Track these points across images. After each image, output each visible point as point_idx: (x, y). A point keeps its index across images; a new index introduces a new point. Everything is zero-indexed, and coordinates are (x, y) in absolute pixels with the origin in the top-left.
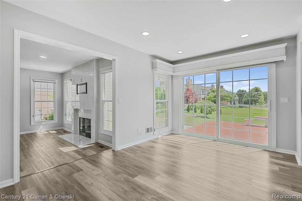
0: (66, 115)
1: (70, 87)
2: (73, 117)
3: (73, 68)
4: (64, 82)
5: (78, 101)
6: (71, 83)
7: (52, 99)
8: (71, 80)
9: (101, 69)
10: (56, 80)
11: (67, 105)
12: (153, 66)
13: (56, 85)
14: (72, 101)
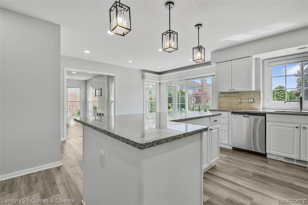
0: (88, 111)
1: (91, 91)
2: (93, 114)
3: (92, 78)
4: (88, 87)
5: (97, 102)
6: (92, 88)
7: (79, 100)
8: (92, 86)
9: (110, 80)
10: (82, 86)
11: (89, 104)
12: (143, 77)
13: (82, 89)
14: (92, 102)
